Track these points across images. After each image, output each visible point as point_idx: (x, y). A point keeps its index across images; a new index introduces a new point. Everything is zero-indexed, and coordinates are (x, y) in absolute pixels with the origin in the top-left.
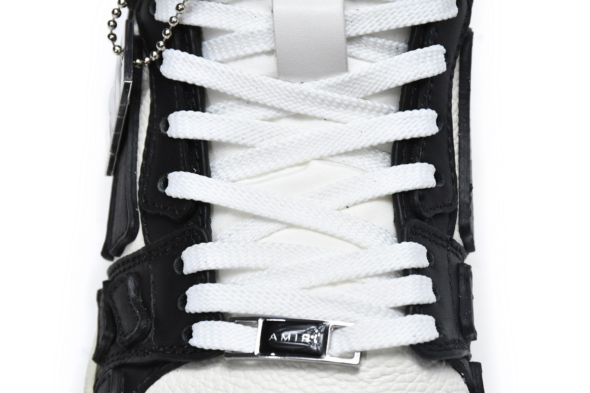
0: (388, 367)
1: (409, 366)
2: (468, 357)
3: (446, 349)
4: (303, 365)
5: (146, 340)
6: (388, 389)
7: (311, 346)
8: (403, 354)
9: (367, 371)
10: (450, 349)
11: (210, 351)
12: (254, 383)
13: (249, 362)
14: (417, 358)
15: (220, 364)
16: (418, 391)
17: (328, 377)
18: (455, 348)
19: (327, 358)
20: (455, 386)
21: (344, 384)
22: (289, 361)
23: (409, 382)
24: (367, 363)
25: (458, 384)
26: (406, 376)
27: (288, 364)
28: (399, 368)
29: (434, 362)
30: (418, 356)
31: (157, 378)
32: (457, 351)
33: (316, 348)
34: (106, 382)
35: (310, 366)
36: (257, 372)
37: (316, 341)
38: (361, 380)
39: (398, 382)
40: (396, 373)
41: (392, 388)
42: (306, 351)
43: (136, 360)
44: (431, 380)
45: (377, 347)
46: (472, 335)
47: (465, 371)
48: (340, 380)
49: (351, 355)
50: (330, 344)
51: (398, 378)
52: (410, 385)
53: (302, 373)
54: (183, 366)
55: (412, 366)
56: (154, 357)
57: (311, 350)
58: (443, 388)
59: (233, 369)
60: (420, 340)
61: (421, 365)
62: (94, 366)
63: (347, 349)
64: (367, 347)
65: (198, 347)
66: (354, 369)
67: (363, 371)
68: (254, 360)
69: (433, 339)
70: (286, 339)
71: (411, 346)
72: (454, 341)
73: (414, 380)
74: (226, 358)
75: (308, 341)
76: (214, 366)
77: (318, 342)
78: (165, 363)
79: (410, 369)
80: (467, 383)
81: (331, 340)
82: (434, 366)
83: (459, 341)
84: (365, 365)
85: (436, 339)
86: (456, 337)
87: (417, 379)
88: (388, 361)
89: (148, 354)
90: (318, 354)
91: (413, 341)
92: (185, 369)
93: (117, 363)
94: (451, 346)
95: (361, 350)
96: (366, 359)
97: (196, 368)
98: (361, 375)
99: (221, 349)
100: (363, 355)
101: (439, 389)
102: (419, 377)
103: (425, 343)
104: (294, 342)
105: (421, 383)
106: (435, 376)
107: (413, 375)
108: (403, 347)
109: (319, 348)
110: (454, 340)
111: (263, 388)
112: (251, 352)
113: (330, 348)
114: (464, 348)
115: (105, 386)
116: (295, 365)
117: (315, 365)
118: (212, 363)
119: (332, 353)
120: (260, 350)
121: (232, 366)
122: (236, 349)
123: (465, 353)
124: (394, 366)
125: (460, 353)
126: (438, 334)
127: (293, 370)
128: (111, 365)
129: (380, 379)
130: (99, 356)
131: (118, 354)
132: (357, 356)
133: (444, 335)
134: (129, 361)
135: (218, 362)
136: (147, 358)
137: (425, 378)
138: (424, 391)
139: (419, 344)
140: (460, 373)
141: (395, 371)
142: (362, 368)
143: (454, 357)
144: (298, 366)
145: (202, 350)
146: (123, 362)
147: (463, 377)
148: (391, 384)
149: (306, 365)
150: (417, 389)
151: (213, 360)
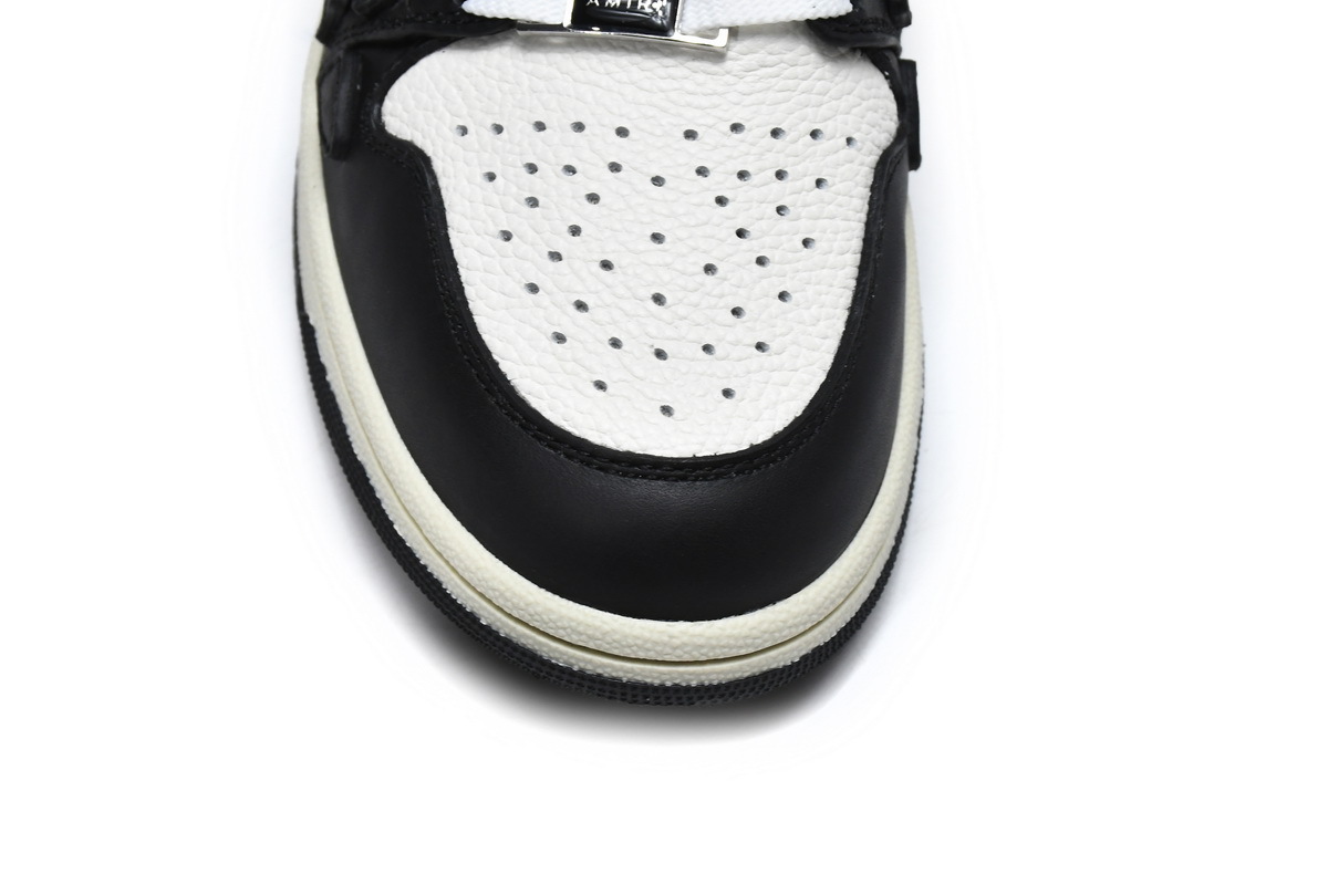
0: (770, 54)
1: (803, 55)
2: (896, 50)
3: (862, 31)
4: (639, 47)
5: (397, 5)
6: (768, 89)
7: (654, 19)
8: (795, 35)
9: (737, 60)
10: (869, 32)
11: (495, 20)
12: (562, 73)
13: (555, 40)
14: (816, 43)
15: (511, 43)
16: (816, 94)
17: (676, 66)
18: (876, 31)
19: (676, 36)
20: (873, 90)
21: (701, 77)
22: (618, 39)
23: (803, 79)
24: (740, 46)
25: (879, 88)
26: (799, 69)
27: (615, 44)
28: (788, 56)
29: (843, 50)
30: (819, 40)
31: (412, 62)
32: (879, 36)
33: (659, 22)
34: (335, 71)
35: (650, 49)
36: (567, 55)
37: (660, 13)
38: (728, 73)
39: (785, 79)
40: (782, 65)
41: (776, 88)
42: (645, 26)
43: (381, 35)
44: (837, 79)
45: (754, 20)
46: (904, 16)
47: (890, 69)
48: (696, 72)
49: (712, 32)
50: (682, 15)
51: (786, 73)
52: (804, 84)
53: (637, 58)
54: (453, 45)
55: (808, 54)
56: (410, 30)
57: (653, 24)
58: (855, 92)
59: (530, 51)
60: (823, 13)
61: (822, 53)
62: (319, 48)
63: (708, 23)
64: (740, 21)
65: (477, 13)
66: (717, 56)
67: (731, 59)
68: (563, 36)
69: (843, 13)
70: (613, 5)
71: (808, 22)
72: (875, 21)
73: (810, 77)
74: (520, 33)
75: (648, 10)
76: (500, 46)
77: (664, 14)
78: (425, 38)
79: (804, 59)
80: (893, 88)
81: (683, 9)
82: (842, 57)
83: (884, 21)
84: (735, 49)
85: (848, 14)
86: (879, 15)
87: (815, 75)
88: (772, 45)
89: (399, 25)
90: (663, 31)
91: (812, 14)
92: (455, 49)
93: (352, 41)
94: (871, 27)
95: (729, 25)
96: (736, 40)
97: (472, 48)
98: (728, 64)
99: (512, 18)
100: (734, 32)
101: (849, 94)
102: (818, 73)
103: (831, 19)
104: (626, 10)
105: (822, 82)
106: (844, 72)
107: (809, 68)
108: (796, 24)
109: (664, 22)
110: (877, 19)
111: (575, 80)
112: (559, 23)
113: (681, 20)
114: (890, 34)
115: (332, 75)
116: (627, 46)
117: (656, 46)
118: (498, 40)
119: (685, 29)
120: (572, 21)
121: (529, 45)
122: (535, 17)
123: (891, 41)
124: (780, 53)
125: (884, 39)
126: (851, 6)
127: (622, 53)
128: (344, 45)
129: (758, 72)
130: (326, 33)
131: (354, 27)
132: (724, 33)
133: (861, 9)
134: (369, 37)
135: (506, 39)
136: (398, 32)
137: (827, 75)
138: (825, 95)
139: (820, 19)
140: (882, 71)
141: (782, 62)
142: (731, 54)
143: (875, 44)
144: (631, 48)
145: (483, 18)
146: (361, 38)
147: (886, 78)
148: (774, 80)
149: (643, 47)
150: (814, 91)
151: (499, 36)
